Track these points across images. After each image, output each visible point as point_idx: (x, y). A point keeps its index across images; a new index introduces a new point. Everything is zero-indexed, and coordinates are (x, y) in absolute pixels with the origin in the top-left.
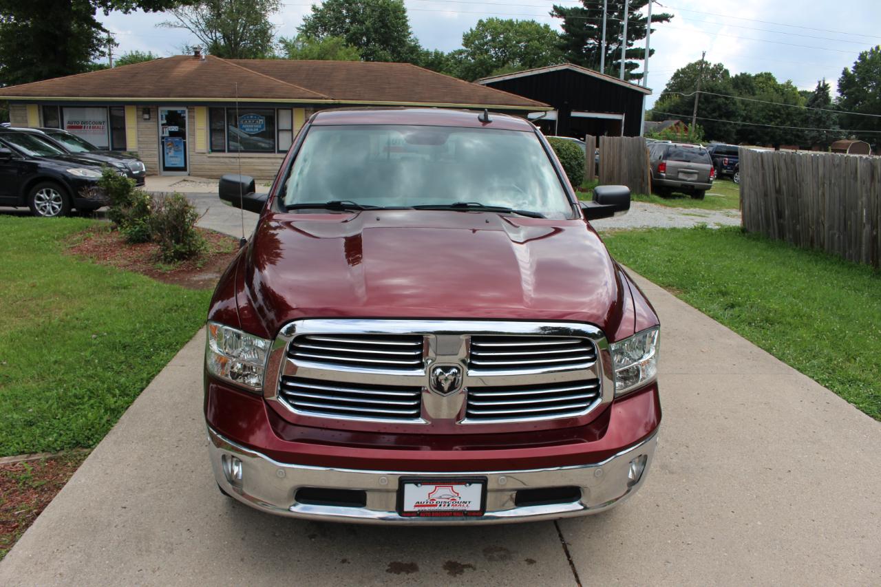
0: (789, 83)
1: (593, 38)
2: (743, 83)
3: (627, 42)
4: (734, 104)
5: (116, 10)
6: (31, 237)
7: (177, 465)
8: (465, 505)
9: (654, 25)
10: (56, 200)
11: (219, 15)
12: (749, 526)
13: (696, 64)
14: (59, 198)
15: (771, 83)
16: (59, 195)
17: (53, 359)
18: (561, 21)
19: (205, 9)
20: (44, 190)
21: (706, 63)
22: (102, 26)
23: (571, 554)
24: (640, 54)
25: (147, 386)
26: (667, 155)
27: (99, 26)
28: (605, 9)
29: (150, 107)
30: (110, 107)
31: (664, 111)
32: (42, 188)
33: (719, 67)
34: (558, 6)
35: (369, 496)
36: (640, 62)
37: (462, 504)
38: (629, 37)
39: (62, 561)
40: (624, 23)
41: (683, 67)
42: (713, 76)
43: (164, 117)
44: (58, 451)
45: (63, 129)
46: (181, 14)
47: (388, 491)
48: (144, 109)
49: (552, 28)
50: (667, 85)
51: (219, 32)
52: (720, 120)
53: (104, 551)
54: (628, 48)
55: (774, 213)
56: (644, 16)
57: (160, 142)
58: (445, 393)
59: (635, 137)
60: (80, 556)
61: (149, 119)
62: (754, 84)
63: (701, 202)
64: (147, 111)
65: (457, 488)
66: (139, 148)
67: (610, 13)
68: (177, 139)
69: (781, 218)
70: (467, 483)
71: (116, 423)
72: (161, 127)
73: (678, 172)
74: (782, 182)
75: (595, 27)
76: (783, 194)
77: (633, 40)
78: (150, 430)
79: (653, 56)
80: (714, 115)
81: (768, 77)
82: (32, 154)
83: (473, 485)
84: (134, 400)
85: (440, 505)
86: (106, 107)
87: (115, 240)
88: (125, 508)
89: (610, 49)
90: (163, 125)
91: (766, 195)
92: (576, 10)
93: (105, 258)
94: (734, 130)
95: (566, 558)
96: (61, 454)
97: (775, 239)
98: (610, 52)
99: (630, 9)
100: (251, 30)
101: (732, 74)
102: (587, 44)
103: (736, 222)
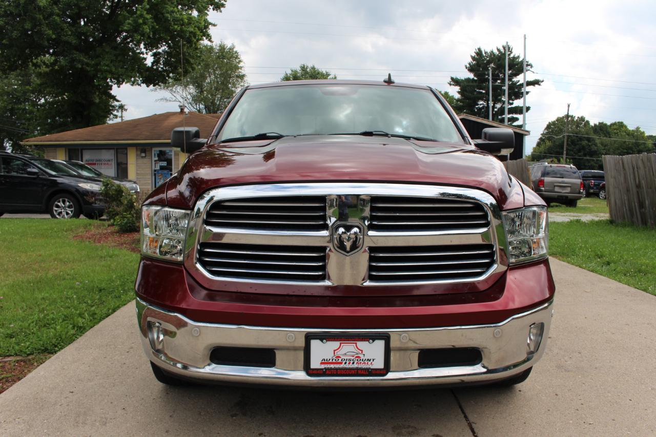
0: (638, 128)
1: (482, 100)
2: (601, 130)
3: (508, 102)
4: (596, 145)
5: (126, 83)
6: (47, 229)
7: (124, 364)
8: (370, 363)
9: (528, 88)
10: (69, 207)
11: (202, 92)
12: (649, 411)
13: (563, 117)
14: (71, 205)
15: (623, 129)
16: (71, 203)
17: (40, 297)
18: (458, 88)
19: (192, 89)
20: (61, 200)
21: (572, 116)
22: (116, 98)
23: (476, 430)
24: (519, 110)
25: (112, 313)
26: (545, 174)
27: (114, 98)
28: (490, 78)
29: (146, 148)
30: (117, 149)
31: (541, 153)
32: (60, 198)
33: (582, 119)
34: (455, 77)
35: (279, 356)
36: (520, 117)
37: (366, 361)
38: (510, 98)
39: (5, 430)
40: (506, 88)
41: (553, 121)
42: (578, 126)
43: (156, 155)
44: (28, 355)
45: (82, 161)
46: (175, 92)
47: (295, 349)
48: (142, 149)
49: (451, 94)
50: (542, 134)
51: (202, 104)
52: (585, 158)
53: (45, 423)
54: (510, 106)
55: (636, 204)
56: (521, 82)
57: (153, 174)
58: (348, 252)
59: (518, 160)
60: (22, 426)
61: (145, 157)
62: (610, 130)
63: (574, 209)
64: (144, 151)
65: (362, 345)
66: (137, 178)
67: (495, 80)
68: (166, 172)
69: (643, 208)
70: (370, 339)
71: (81, 336)
72: (153, 163)
73: (555, 186)
74: (641, 178)
75: (484, 92)
76: (643, 188)
77: (513, 100)
78: (108, 341)
79: (529, 111)
80: (580, 154)
81: (621, 125)
82: (54, 173)
83: (377, 342)
84: (99, 322)
85: (345, 363)
86: (114, 149)
87: (109, 231)
88: (72, 392)
89: (496, 108)
90: (155, 161)
91: (628, 190)
92: (468, 80)
93: (100, 242)
94: (597, 165)
95: (471, 433)
96: (30, 357)
97: (639, 225)
98: (496, 110)
99: (509, 76)
100: (225, 102)
101: (592, 124)
102: (478, 105)
103: (606, 216)
